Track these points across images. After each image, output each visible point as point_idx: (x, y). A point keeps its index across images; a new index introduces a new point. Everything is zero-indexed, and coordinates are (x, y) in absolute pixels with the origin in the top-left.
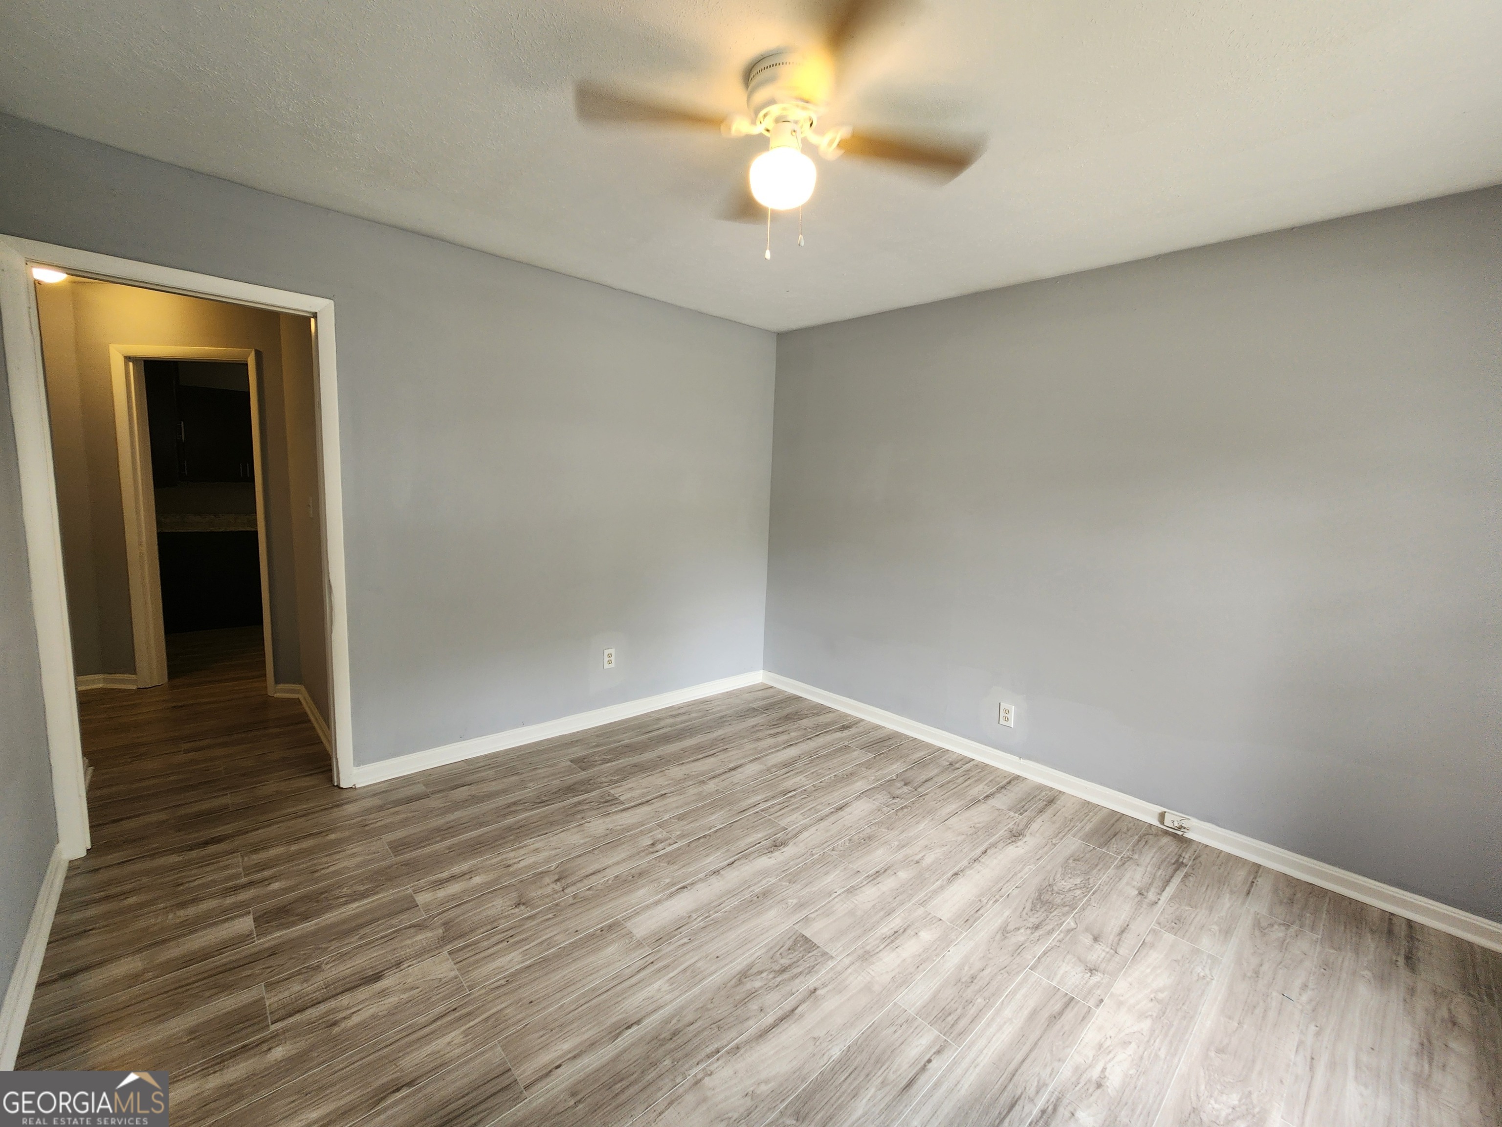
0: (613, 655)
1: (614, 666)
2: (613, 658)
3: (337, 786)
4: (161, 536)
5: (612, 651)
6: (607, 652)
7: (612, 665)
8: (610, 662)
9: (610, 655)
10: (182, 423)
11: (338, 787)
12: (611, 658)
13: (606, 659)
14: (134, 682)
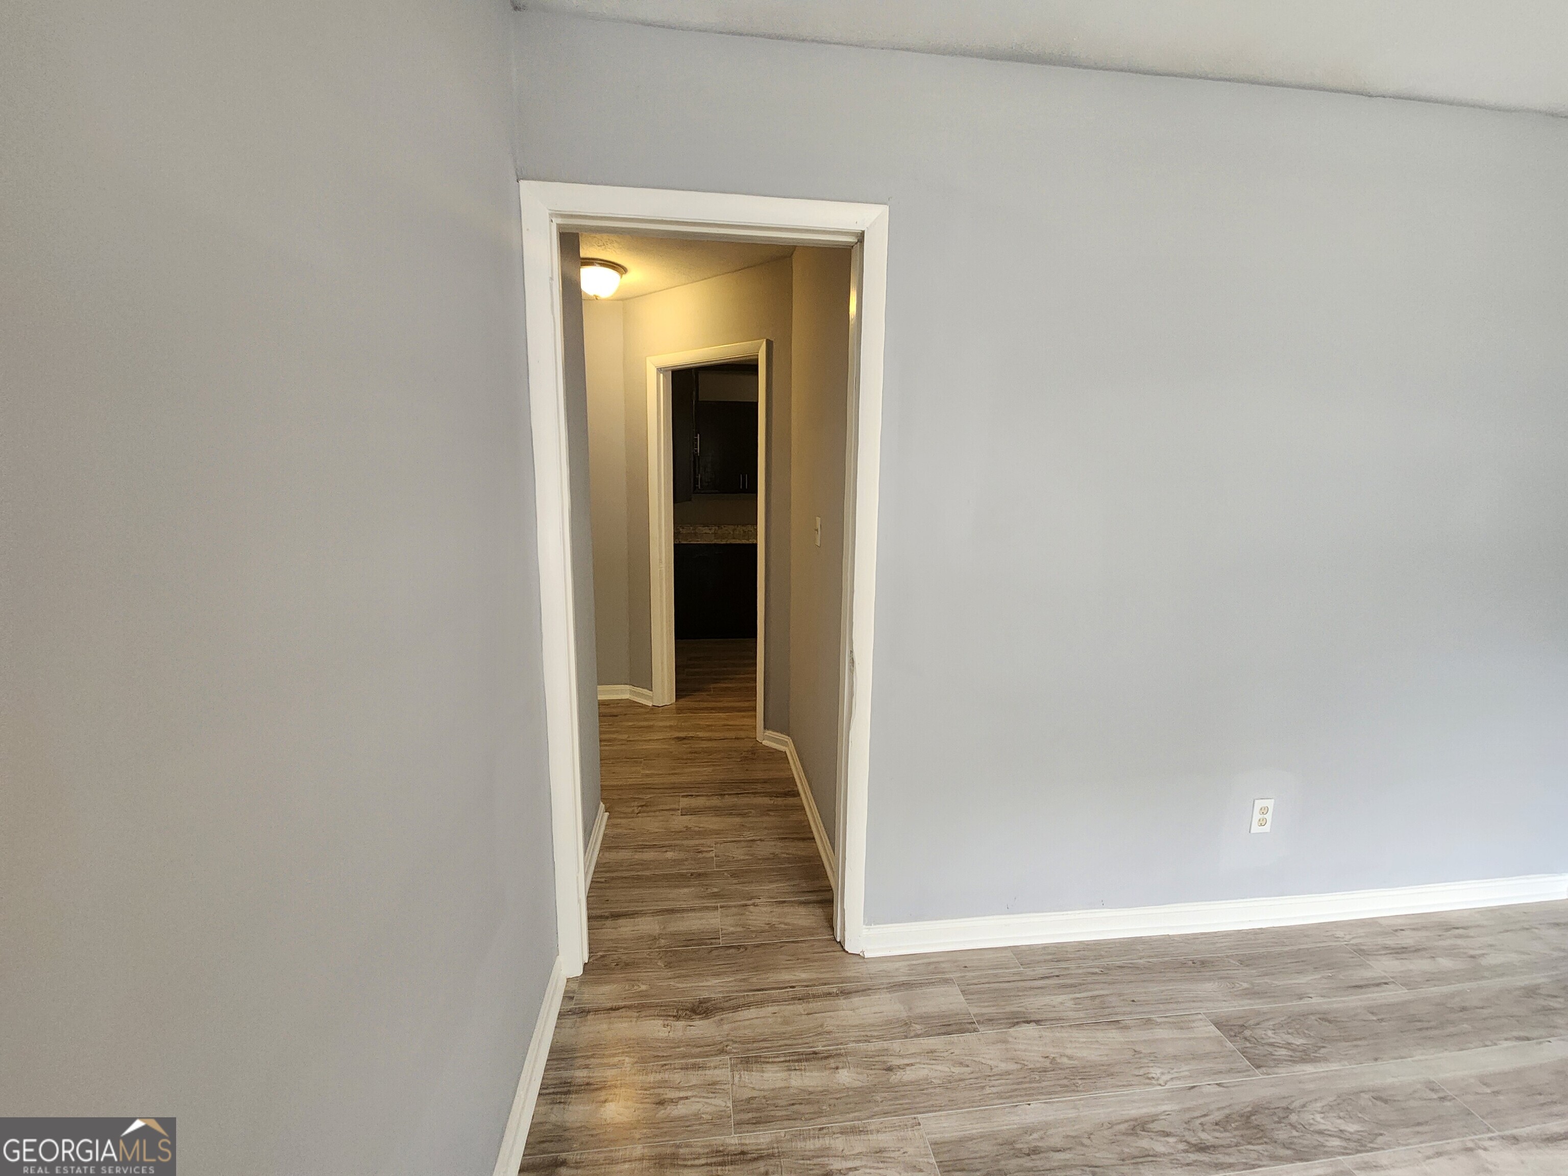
0: (1271, 811)
1: (1268, 831)
2: (1269, 817)
3: (840, 942)
4: (677, 548)
5: (1270, 803)
6: (1259, 804)
7: (1267, 828)
8: (1262, 823)
9: (1264, 810)
10: (698, 435)
11: (841, 945)
12: (1261, 816)
13: (1257, 816)
14: (651, 698)
